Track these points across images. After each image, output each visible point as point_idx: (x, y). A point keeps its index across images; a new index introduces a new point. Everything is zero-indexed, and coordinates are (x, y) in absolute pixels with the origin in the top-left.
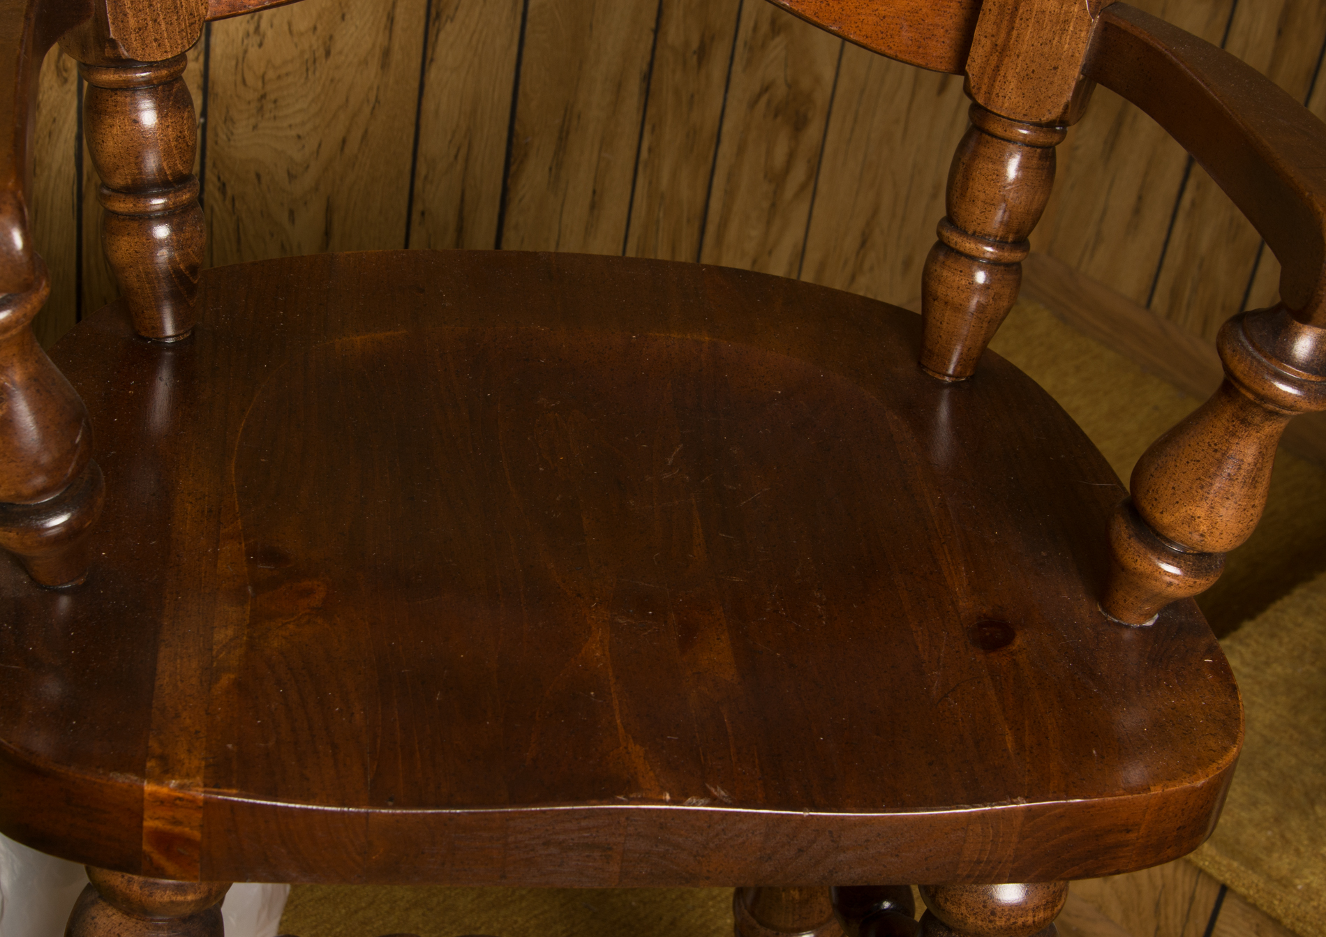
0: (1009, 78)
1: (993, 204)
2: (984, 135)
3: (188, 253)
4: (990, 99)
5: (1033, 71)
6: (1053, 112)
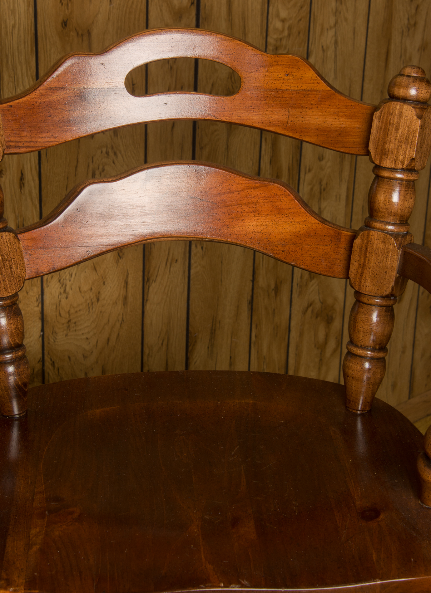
0: (367, 278)
1: (367, 333)
2: (360, 303)
3: (22, 378)
4: (360, 288)
5: (377, 274)
6: (387, 291)
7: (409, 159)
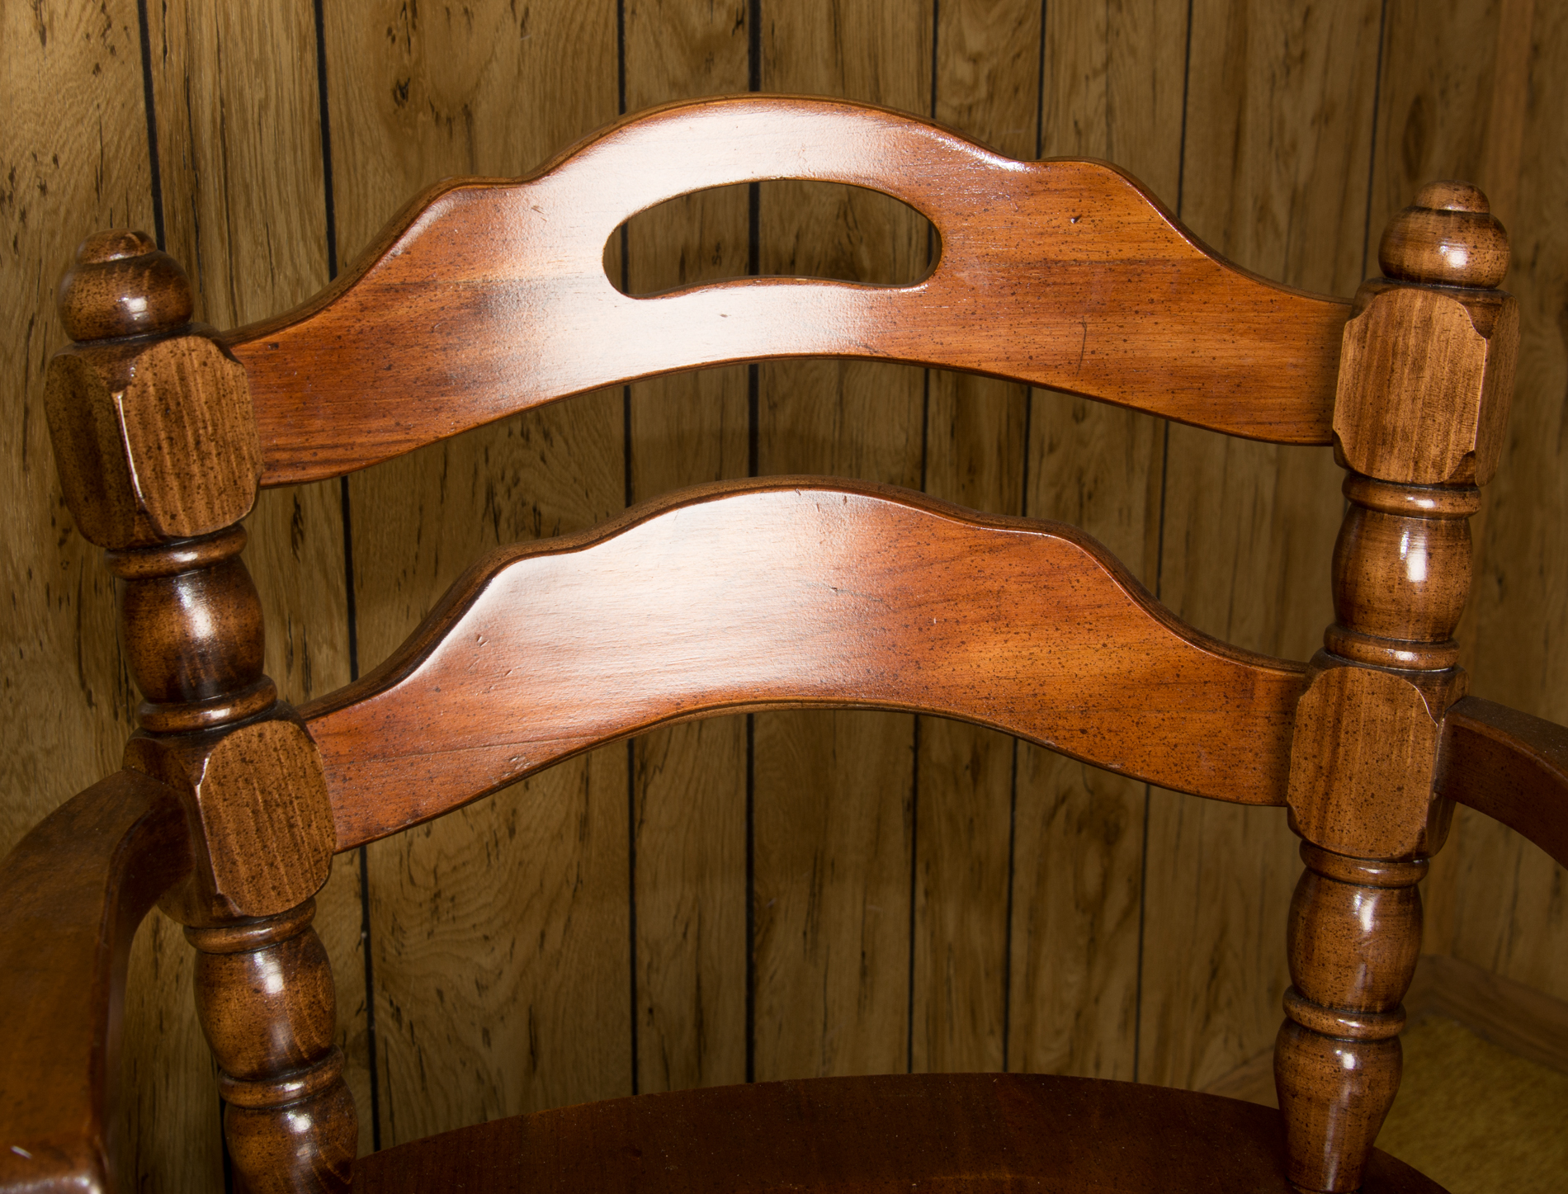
0: (1344, 807)
1: (1350, 967)
2: (1323, 880)
3: (336, 1148)
4: (1323, 836)
5: (1373, 795)
6: (1405, 844)
7: (1459, 455)
